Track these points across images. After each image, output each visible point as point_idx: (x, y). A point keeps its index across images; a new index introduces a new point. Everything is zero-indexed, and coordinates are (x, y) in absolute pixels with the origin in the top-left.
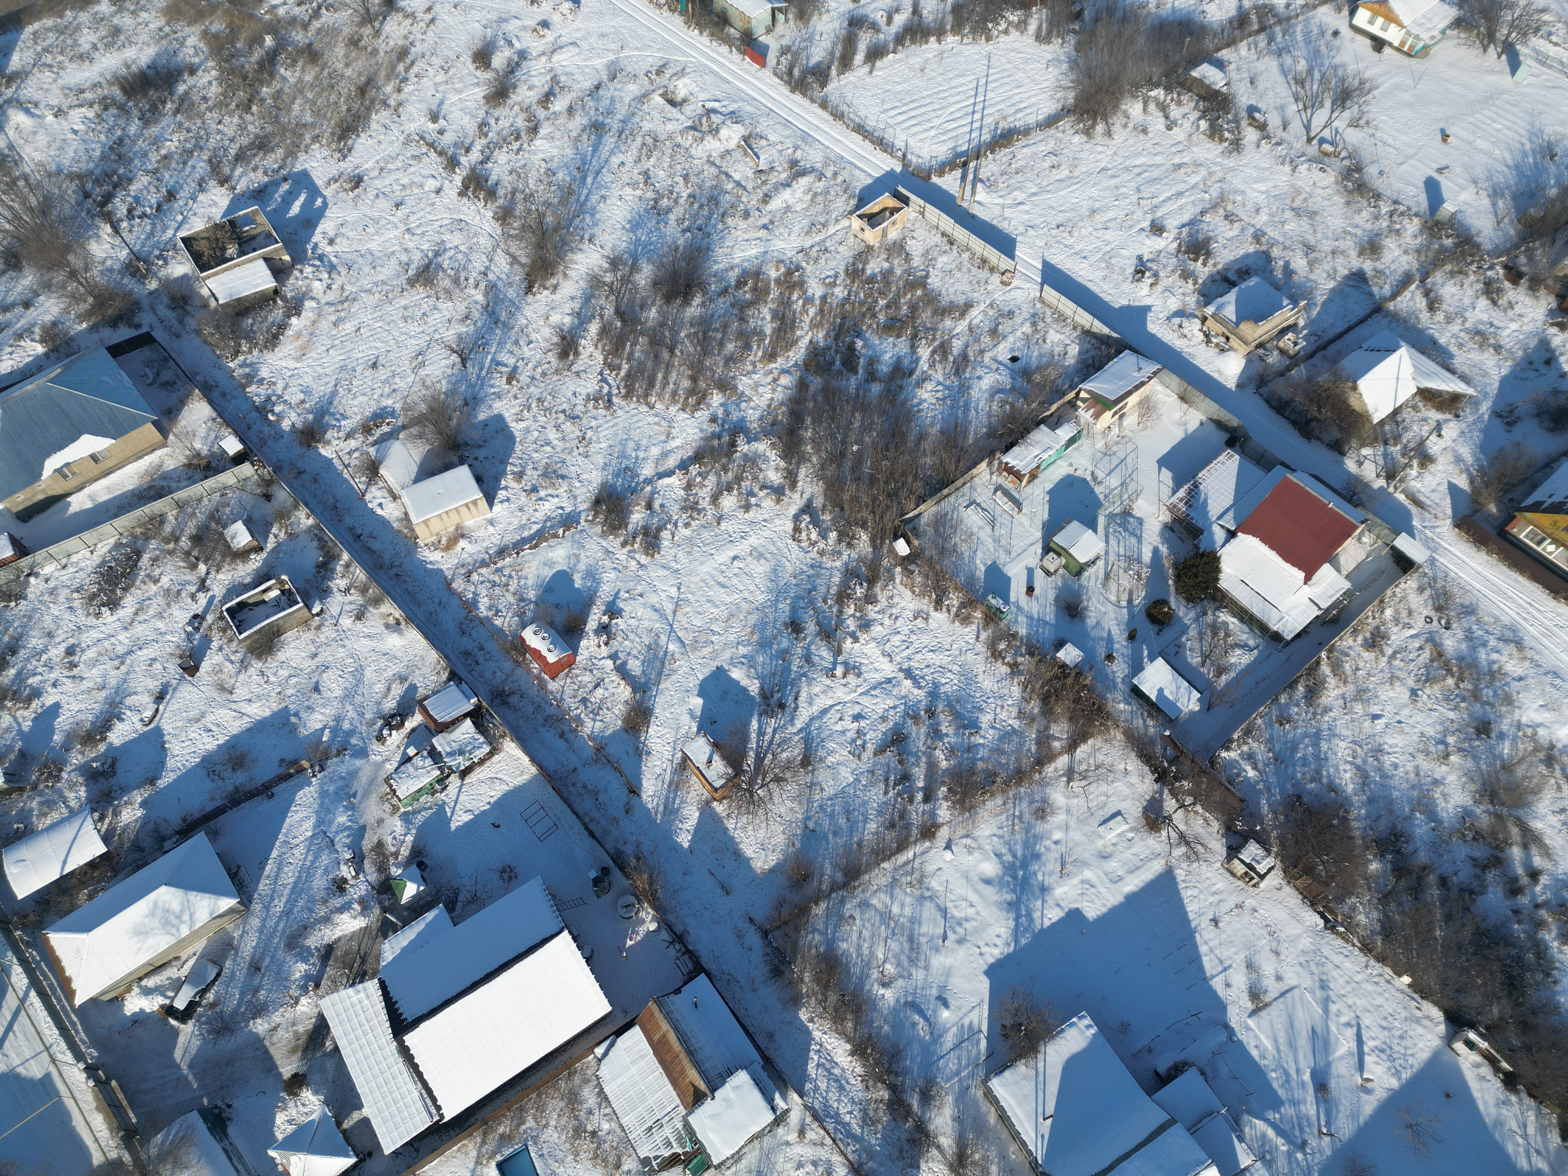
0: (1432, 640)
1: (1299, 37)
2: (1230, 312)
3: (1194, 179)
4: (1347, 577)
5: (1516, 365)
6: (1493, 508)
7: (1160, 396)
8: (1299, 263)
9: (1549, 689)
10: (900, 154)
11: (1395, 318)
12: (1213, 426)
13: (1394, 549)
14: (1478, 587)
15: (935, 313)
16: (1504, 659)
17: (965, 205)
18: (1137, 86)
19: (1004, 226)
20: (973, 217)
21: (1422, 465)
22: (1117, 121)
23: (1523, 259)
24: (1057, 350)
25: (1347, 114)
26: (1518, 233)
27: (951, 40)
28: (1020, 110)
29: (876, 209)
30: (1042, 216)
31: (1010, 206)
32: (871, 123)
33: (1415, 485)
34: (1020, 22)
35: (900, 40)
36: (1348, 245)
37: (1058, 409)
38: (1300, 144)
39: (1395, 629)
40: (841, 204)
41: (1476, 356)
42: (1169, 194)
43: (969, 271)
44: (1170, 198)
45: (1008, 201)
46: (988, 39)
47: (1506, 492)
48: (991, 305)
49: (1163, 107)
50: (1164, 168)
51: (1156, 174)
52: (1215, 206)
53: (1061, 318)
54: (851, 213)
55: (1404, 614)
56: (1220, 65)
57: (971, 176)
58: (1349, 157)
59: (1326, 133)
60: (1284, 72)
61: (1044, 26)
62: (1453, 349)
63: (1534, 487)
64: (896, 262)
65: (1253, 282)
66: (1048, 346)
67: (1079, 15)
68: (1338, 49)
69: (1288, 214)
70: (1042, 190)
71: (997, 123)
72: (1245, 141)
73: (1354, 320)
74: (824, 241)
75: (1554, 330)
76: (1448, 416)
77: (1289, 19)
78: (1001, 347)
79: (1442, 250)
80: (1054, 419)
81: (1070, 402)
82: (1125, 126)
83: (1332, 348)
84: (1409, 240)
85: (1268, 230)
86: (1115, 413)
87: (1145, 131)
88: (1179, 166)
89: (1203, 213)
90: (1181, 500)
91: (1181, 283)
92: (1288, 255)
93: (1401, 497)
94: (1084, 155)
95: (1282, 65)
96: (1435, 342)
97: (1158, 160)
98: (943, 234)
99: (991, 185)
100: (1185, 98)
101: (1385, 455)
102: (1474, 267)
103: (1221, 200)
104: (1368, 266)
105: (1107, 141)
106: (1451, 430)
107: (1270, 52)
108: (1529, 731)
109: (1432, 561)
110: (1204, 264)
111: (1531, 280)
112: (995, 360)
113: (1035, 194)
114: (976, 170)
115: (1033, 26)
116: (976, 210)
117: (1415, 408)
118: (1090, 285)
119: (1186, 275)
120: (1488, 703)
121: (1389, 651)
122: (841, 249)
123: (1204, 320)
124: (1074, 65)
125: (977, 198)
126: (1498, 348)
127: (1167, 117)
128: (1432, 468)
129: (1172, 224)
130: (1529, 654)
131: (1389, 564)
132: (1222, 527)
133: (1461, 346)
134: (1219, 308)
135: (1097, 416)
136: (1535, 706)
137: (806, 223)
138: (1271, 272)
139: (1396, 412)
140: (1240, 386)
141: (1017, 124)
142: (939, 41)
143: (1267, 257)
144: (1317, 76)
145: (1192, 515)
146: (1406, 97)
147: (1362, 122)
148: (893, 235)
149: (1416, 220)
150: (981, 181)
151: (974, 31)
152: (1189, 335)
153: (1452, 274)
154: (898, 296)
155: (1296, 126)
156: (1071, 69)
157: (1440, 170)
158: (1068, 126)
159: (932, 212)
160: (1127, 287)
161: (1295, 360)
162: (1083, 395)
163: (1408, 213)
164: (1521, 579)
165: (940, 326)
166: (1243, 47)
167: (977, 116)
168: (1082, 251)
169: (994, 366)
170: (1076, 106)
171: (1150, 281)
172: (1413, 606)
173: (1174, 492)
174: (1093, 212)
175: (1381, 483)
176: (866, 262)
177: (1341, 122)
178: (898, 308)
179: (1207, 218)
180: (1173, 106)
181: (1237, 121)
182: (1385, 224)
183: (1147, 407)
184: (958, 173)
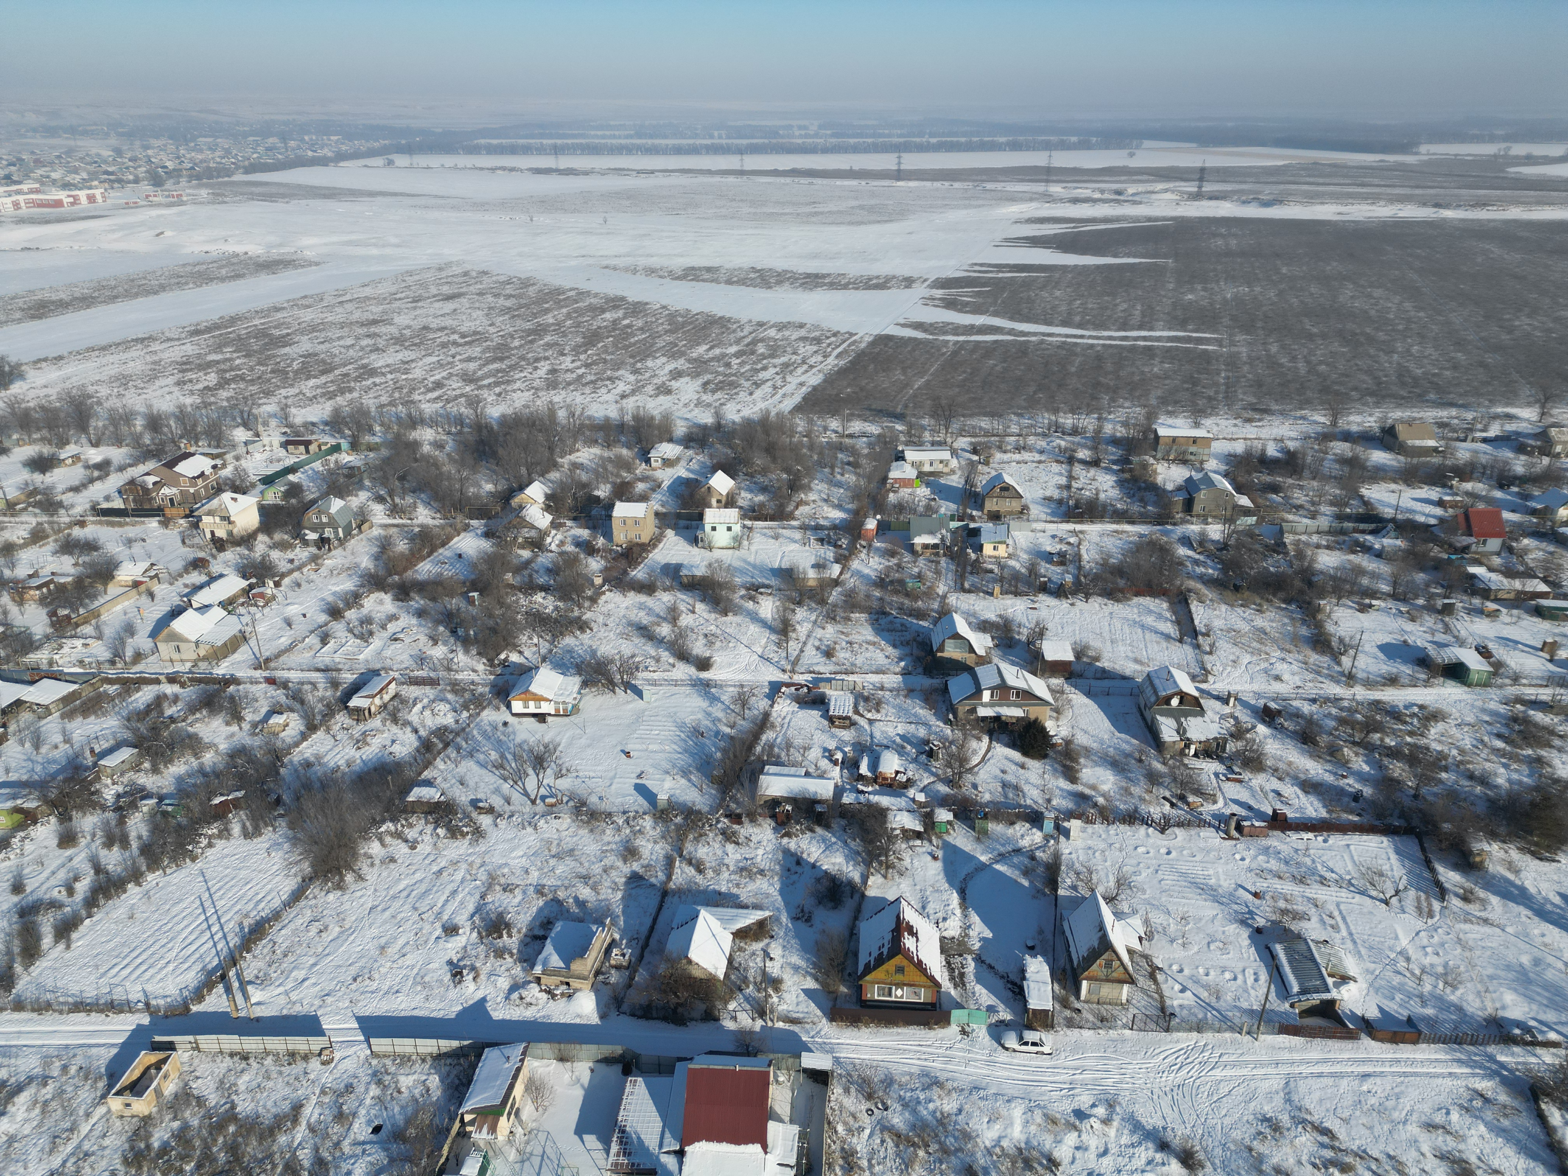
0: (885, 1128)
1: (480, 738)
2: (556, 961)
3: (459, 876)
4: (792, 1122)
5: (781, 877)
6: (843, 989)
7: (540, 1070)
8: (585, 893)
9: (981, 1104)
10: (141, 1005)
11: (680, 892)
12: (603, 1067)
13: (805, 1071)
14: (880, 1058)
15: (261, 1138)
16: (938, 1103)
17: (242, 1014)
18: (366, 830)
19: (297, 1010)
20: (258, 1019)
21: (777, 990)
22: (363, 866)
23: (733, 806)
24: (417, 1092)
25: (549, 771)
26: (717, 790)
27: (152, 878)
28: (260, 901)
29: (136, 1074)
30: (332, 979)
31: (294, 989)
32: (90, 994)
33: (783, 1008)
34: (220, 832)
35: (91, 903)
36: (611, 860)
37: (451, 1148)
38: (528, 808)
39: (855, 1140)
40: (85, 1095)
41: (752, 887)
42: (444, 898)
43: (280, 1073)
44: (447, 901)
45: (290, 985)
46: (194, 859)
47: (842, 971)
48: (323, 1092)
49: (398, 835)
50: (427, 880)
51: (423, 887)
52: (490, 887)
53: (404, 1060)
54: (104, 1096)
55: (851, 1120)
56: (429, 783)
57: (236, 985)
58: (570, 799)
59: (543, 791)
60: (483, 765)
61: (248, 824)
62: (735, 891)
63: (856, 954)
64: (187, 1114)
65: (558, 927)
66: (406, 1093)
67: (278, 802)
68: (514, 733)
69: (553, 862)
70: (320, 957)
71: (241, 924)
72: (483, 827)
73: (653, 910)
74: (79, 1146)
75: (785, 840)
76: (766, 941)
77: (463, 729)
78: (356, 1126)
79: (678, 827)
80: (453, 1161)
81: (458, 1134)
82: (372, 865)
83: (653, 942)
84: (652, 833)
85: (544, 882)
86: (509, 1114)
87: (393, 860)
88: (440, 872)
89: (483, 897)
90: (618, 1155)
91: (500, 962)
92: (572, 891)
93: (780, 1025)
94: (347, 906)
95: (478, 762)
96: (720, 893)
97: (418, 876)
98: (232, 1055)
99: (262, 981)
100: (413, 820)
101: (747, 999)
102: (707, 827)
103: (492, 881)
104: (636, 866)
105: (361, 885)
106: (776, 950)
107: (463, 757)
108: (998, 1150)
109: (837, 1060)
110: (510, 936)
111: (748, 815)
112: (356, 1143)
113: (315, 965)
114: (239, 976)
115: (236, 829)
116: (259, 1012)
117: (740, 949)
118: (416, 1013)
119: (500, 953)
120: (958, 1150)
121: (864, 1163)
122: (107, 1142)
123: (538, 980)
124: (294, 841)
125: (253, 1001)
126: (762, 872)
127: (406, 841)
128: (784, 987)
129: (462, 919)
130: (949, 1085)
131: (811, 1087)
132: (668, 1153)
133: (738, 885)
134: (545, 963)
135: (493, 1129)
136: (985, 1126)
137: (44, 1141)
138: (568, 911)
139: (730, 960)
140: (602, 1017)
141: (263, 914)
142: (139, 884)
143: (557, 902)
144: (510, 757)
145: (636, 1161)
146: (583, 741)
147: (564, 772)
148: (170, 1088)
149: (646, 817)
150: (250, 982)
151: (174, 859)
152: (533, 1001)
153: (697, 840)
154: (207, 1147)
155: (516, 797)
156: (294, 845)
157: (639, 776)
158: (317, 891)
159: (208, 1042)
160: (453, 993)
161: (631, 968)
162: (468, 1118)
163: (638, 815)
164: (900, 1030)
165: (275, 1148)
166: (439, 763)
167: (214, 929)
168: (390, 988)
169: (358, 1150)
170: (316, 872)
171: (471, 977)
172: (852, 1109)
173: (608, 1152)
174: (383, 948)
175: (759, 1023)
176: (149, 1135)
177: (548, 778)
178: (213, 1159)
179: (489, 898)
180: (406, 831)
181: (467, 816)
182: (628, 831)
183: (535, 1089)
184: (220, 989)
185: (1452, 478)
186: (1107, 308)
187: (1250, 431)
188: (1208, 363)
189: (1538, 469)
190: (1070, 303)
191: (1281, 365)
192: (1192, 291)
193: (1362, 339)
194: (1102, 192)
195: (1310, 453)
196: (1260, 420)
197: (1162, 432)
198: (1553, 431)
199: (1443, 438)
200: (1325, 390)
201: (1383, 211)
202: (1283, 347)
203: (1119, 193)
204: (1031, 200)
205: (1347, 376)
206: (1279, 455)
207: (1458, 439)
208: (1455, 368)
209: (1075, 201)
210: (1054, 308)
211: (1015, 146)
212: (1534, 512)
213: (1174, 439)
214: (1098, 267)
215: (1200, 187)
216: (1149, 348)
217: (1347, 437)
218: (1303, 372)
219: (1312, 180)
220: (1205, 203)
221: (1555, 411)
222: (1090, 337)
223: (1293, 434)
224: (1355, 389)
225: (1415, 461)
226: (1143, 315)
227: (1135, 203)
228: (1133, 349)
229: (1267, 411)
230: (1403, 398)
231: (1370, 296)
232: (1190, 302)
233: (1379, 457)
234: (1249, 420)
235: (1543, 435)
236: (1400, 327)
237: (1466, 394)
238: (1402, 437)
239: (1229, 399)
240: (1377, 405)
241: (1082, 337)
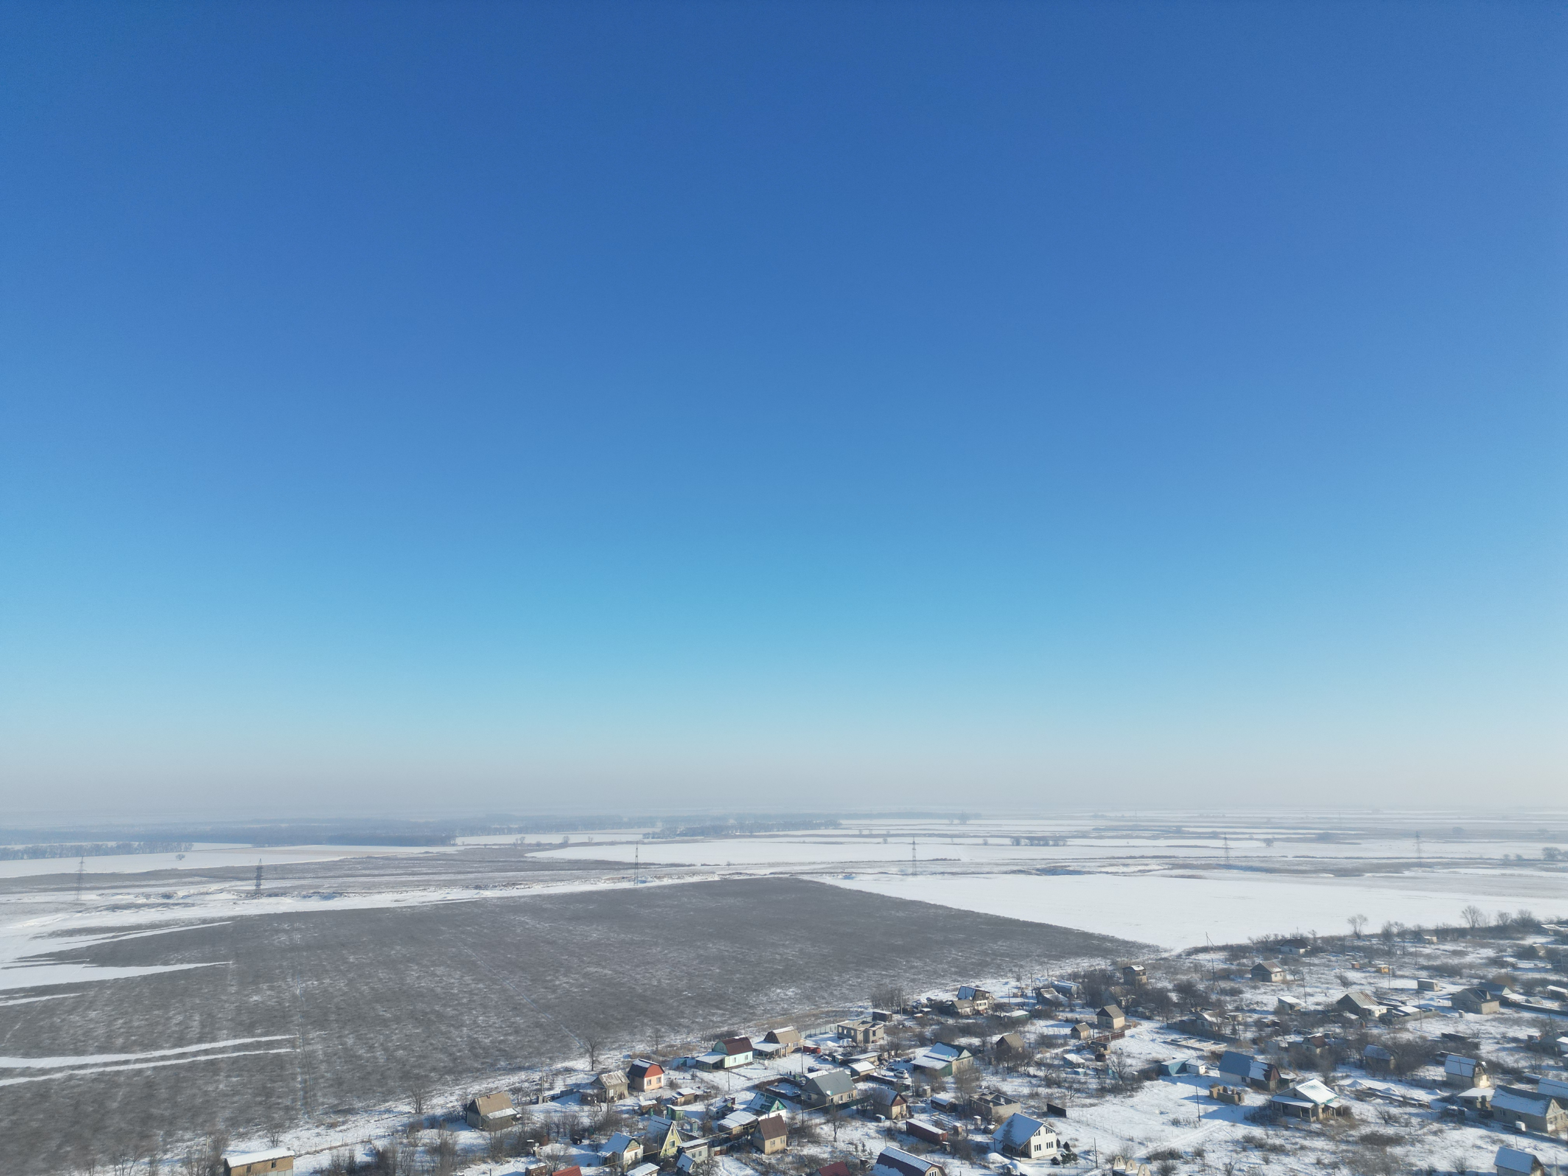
185: (532, 1145)
186: (157, 1023)
187: (335, 1138)
188: (282, 1068)
189: (600, 1117)
190: (110, 1024)
191: (360, 1057)
192: (257, 991)
193: (433, 1017)
194: (148, 896)
195: (400, 1149)
196: (344, 1123)
197: (234, 1161)
198: (604, 1077)
199: (519, 1104)
200: (405, 1076)
201: (434, 896)
202: (359, 1038)
203: (167, 896)
204: (57, 910)
205: (424, 1057)
206: (368, 1159)
207: (532, 1103)
208: (517, 1032)
209: (115, 908)
210: (87, 1033)
211: (36, 854)
212: (605, 1161)
213: (249, 1167)
214: (145, 978)
215: (258, 885)
216: (212, 1063)
217: (433, 1123)
218: (382, 1061)
219: (367, 872)
220: (265, 900)
221: (602, 1058)
222: (137, 1061)
223: (381, 1132)
224: (434, 1069)
225: (498, 1133)
226: (203, 1025)
227: (186, 905)
228: (192, 1066)
229: (351, 1111)
230: (478, 1070)
231: (434, 975)
232: (256, 1004)
233: (466, 1138)
234: (332, 1126)
235: (597, 1083)
236: (465, 1001)
237: (530, 1056)
238: (483, 1111)
239: (309, 1106)
240: (456, 1082)
241: (126, 1062)
